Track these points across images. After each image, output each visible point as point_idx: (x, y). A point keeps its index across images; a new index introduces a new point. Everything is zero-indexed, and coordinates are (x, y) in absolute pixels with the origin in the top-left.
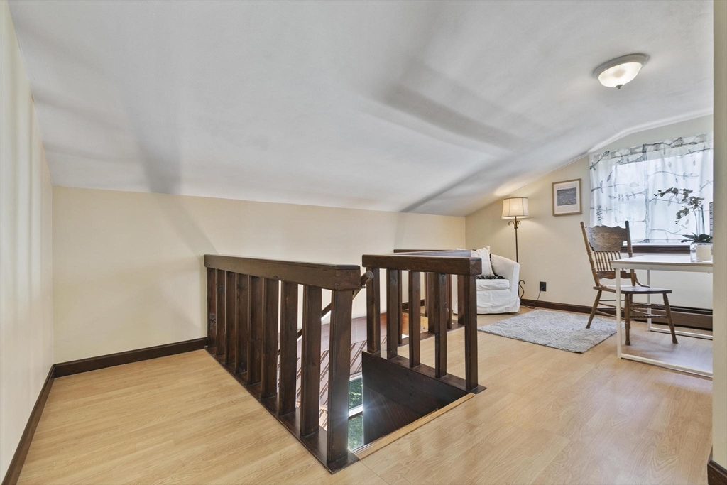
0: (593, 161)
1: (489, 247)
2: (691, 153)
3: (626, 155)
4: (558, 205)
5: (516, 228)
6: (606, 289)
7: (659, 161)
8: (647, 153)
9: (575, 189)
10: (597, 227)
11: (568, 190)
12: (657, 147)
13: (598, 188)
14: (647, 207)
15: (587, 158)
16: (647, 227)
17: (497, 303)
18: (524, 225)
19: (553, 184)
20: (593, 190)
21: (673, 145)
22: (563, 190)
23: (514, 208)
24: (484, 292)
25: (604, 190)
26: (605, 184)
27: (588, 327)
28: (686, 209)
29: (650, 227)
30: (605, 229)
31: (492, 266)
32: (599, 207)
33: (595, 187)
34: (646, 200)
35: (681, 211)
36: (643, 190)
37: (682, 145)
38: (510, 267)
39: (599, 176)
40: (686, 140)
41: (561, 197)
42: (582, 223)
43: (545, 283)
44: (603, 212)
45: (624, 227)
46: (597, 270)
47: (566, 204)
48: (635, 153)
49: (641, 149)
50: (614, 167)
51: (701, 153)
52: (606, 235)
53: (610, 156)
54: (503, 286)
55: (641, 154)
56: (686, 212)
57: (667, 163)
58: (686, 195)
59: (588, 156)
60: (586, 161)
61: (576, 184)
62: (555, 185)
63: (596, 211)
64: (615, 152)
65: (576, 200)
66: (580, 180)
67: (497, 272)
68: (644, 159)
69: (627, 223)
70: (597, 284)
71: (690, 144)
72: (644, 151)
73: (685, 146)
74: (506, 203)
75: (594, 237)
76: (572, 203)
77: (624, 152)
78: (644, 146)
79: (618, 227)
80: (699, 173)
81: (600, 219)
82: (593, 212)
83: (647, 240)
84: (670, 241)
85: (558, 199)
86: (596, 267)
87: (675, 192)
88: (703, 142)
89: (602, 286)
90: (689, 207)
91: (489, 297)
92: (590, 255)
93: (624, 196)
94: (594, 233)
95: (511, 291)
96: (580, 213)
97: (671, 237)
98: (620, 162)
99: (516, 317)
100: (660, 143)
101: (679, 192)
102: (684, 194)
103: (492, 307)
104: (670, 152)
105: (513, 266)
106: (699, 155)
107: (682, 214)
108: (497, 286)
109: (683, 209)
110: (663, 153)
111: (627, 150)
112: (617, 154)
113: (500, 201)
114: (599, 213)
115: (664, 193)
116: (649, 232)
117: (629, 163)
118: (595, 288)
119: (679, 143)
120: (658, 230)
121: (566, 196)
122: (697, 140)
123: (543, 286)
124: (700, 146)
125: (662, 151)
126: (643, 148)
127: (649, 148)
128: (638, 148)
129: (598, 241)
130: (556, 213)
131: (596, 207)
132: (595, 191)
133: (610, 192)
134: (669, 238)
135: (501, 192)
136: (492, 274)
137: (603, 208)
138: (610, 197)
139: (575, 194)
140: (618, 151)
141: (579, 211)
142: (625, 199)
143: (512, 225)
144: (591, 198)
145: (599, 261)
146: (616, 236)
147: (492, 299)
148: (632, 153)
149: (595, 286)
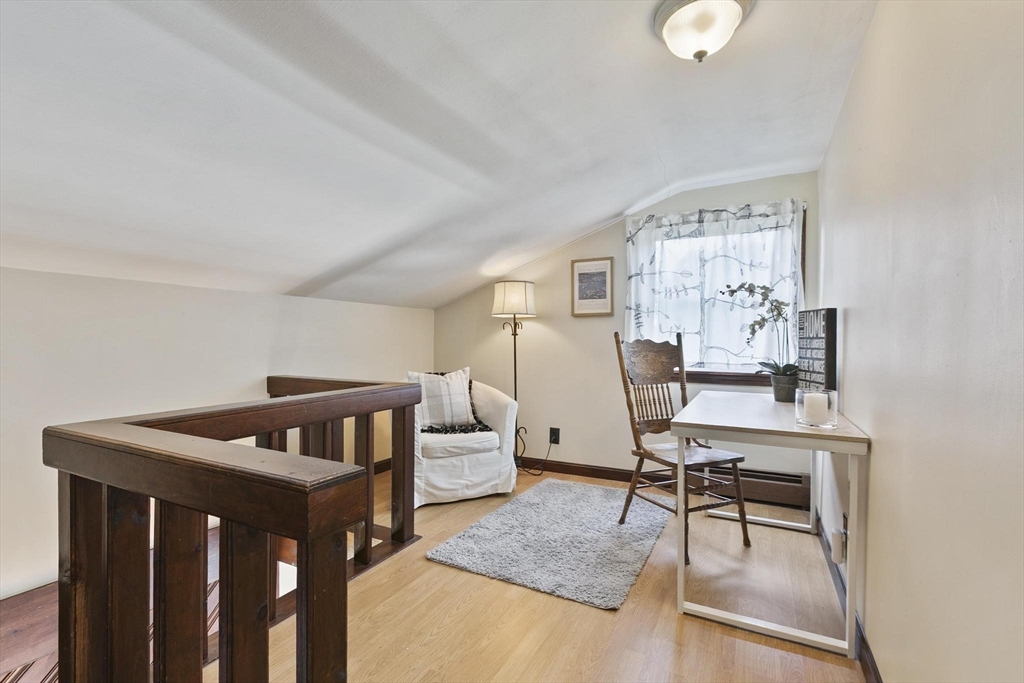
0: (630, 228)
1: (468, 369)
2: (761, 230)
3: (677, 224)
4: (580, 299)
5: (515, 334)
6: (651, 457)
7: (720, 239)
8: (704, 224)
9: (603, 274)
10: (638, 341)
11: (593, 275)
12: (718, 216)
13: (637, 275)
14: (702, 310)
15: (623, 224)
16: (702, 342)
17: (476, 480)
18: (528, 329)
19: (573, 262)
20: (630, 277)
21: (738, 215)
22: (587, 274)
23: (511, 300)
24: (454, 460)
25: (646, 278)
26: (646, 270)
27: (622, 521)
28: (764, 320)
29: (705, 343)
30: (648, 345)
31: (472, 405)
32: (638, 306)
33: (633, 272)
34: (702, 299)
35: (756, 323)
36: (698, 284)
37: (749, 216)
38: (502, 409)
39: (638, 256)
40: (757, 209)
41: (584, 285)
42: (616, 334)
43: (558, 430)
44: (643, 314)
45: (674, 342)
46: (637, 420)
47: (591, 298)
48: (689, 222)
49: (697, 216)
50: (658, 243)
51: (773, 232)
52: (651, 355)
53: (654, 223)
54: (487, 445)
55: (697, 225)
56: (762, 323)
57: (730, 244)
58: (765, 297)
59: (624, 220)
60: (621, 229)
61: (605, 266)
62: (576, 264)
63: (633, 313)
64: (661, 218)
65: (605, 291)
66: (611, 259)
67: (480, 415)
68: (700, 233)
69: (679, 336)
70: (639, 446)
71: (760, 215)
72: (701, 221)
73: (753, 219)
74: (499, 288)
75: (633, 359)
76: (600, 297)
77: (675, 219)
78: (701, 212)
79: (667, 342)
80: (769, 263)
81: (639, 325)
82: (630, 314)
83: (701, 364)
84: (731, 367)
85: (580, 287)
86: (636, 415)
87: (751, 290)
88: (776, 214)
89: (644, 450)
90: (767, 316)
91: (463, 471)
92: (627, 393)
93: (673, 290)
94: (634, 352)
95: (501, 453)
96: (611, 315)
97: (733, 360)
98: (668, 236)
99: (508, 507)
100: (722, 211)
101: (758, 290)
102: (762, 294)
103: (467, 487)
104: (735, 226)
105: (506, 406)
106: (771, 235)
107: (757, 327)
108: (476, 446)
109: (759, 319)
110: (725, 226)
111: (678, 217)
112: (665, 221)
113: (488, 287)
114: (638, 316)
115: (735, 291)
116: (704, 350)
117: (680, 237)
118: (634, 453)
119: (745, 212)
120: (717, 348)
121: (593, 285)
122: (769, 211)
123: (555, 436)
124: (771, 222)
125: (724, 224)
126: (701, 217)
127: (708, 217)
128: (692, 214)
129: (638, 366)
130: (577, 312)
131: (633, 307)
132: (633, 279)
133: (653, 282)
134: (731, 362)
135: (491, 269)
136: (472, 420)
137: (643, 308)
138: (653, 290)
139: (605, 282)
140: (665, 217)
141: (609, 311)
142: (674, 295)
143: (509, 330)
144: (627, 292)
145: (640, 403)
146: (664, 359)
147: (467, 471)
148: (684, 223)
149: (635, 449)
